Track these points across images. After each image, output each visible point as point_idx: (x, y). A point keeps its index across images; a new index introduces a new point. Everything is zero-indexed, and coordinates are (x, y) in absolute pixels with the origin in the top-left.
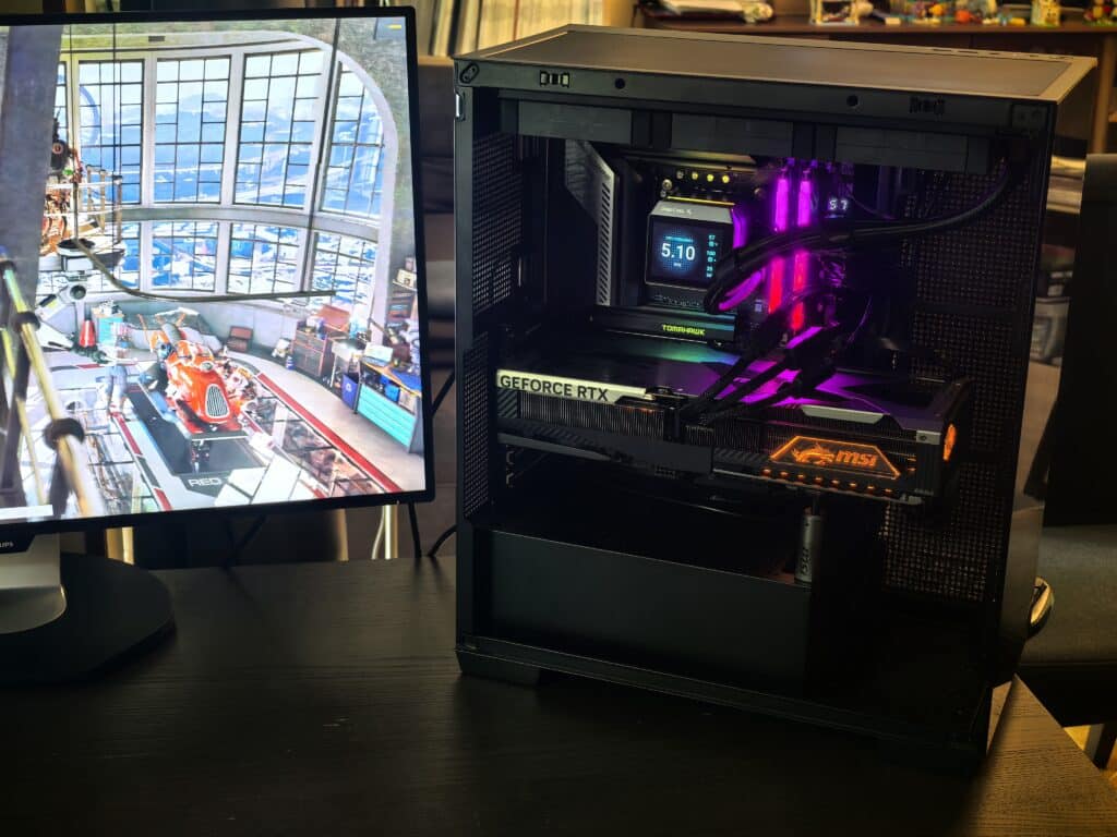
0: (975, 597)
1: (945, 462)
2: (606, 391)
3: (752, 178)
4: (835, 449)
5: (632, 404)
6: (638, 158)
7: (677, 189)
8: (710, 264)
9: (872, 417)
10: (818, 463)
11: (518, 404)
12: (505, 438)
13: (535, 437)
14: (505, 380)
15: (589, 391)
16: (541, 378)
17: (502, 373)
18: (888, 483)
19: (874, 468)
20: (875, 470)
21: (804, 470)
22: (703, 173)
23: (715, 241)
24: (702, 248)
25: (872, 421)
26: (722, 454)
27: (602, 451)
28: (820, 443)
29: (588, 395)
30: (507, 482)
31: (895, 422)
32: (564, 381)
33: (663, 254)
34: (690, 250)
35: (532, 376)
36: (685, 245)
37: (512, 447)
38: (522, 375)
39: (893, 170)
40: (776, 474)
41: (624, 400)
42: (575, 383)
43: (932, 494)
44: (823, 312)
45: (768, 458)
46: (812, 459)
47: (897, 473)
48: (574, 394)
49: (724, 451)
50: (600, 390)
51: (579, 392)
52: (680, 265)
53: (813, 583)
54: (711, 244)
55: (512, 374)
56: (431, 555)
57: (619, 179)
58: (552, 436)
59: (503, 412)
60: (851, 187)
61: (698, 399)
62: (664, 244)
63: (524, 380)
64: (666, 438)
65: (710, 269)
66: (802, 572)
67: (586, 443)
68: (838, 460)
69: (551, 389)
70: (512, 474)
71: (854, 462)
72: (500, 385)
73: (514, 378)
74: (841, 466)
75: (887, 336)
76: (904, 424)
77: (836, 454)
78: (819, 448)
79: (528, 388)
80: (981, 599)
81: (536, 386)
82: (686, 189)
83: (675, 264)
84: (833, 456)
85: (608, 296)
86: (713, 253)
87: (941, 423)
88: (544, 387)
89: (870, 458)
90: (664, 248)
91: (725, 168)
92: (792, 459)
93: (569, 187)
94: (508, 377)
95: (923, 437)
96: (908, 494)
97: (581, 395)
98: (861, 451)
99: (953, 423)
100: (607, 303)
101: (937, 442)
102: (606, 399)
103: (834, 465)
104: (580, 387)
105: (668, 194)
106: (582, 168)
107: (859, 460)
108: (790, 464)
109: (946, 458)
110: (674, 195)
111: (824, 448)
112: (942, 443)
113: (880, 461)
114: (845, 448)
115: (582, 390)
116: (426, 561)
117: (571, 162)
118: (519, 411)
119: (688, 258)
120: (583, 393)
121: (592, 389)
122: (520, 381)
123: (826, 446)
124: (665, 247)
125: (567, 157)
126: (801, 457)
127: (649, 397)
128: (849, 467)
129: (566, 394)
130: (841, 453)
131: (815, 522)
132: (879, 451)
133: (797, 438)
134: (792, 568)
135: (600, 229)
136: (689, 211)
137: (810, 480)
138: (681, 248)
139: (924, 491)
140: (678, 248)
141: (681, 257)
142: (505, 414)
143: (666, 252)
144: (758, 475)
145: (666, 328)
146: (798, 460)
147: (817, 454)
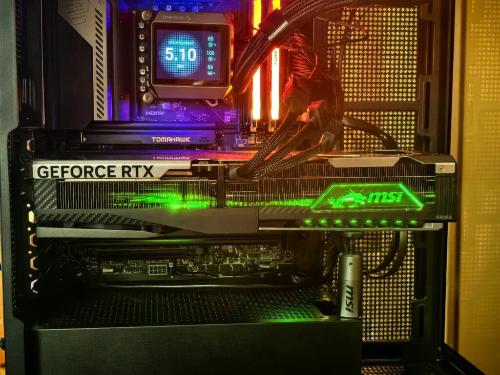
2: (151, 167)
4: (366, 192)
8: (211, 63)
10: (352, 206)
11: (57, 194)
12: (44, 232)
14: (42, 170)
15: (134, 170)
16: (83, 163)
17: (37, 164)
18: (414, 215)
19: (401, 203)
20: (402, 205)
21: (340, 216)
23: (214, 42)
24: (203, 48)
25: (392, 165)
28: (353, 188)
29: (133, 173)
32: (106, 163)
33: (167, 58)
34: (192, 53)
35: (71, 164)
36: (187, 48)
38: (60, 164)
40: (316, 223)
41: (170, 174)
42: (118, 164)
43: (451, 218)
46: (347, 204)
47: (420, 205)
48: (118, 175)
50: (145, 167)
51: (124, 172)
52: (182, 66)
54: (211, 45)
55: (49, 163)
59: (42, 204)
62: (168, 49)
63: (63, 168)
65: (210, 67)
68: (369, 201)
69: (94, 173)
70: (36, 281)
71: (384, 201)
72: (36, 177)
73: (52, 168)
74: (373, 205)
78: (353, 193)
79: (68, 177)
81: (76, 172)
83: (179, 66)
84: (364, 198)
85: (105, 111)
86: (212, 53)
88: (86, 172)
89: (396, 196)
90: (167, 53)
92: (329, 207)
94: (46, 168)
95: (442, 169)
96: (431, 222)
97: (126, 175)
98: (388, 190)
102: (152, 176)
104: (123, 167)
108: (330, 211)
111: (357, 192)
113: (404, 195)
115: (126, 169)
118: (58, 201)
119: (191, 60)
120: (128, 172)
121: (137, 167)
122: (59, 170)
123: (357, 190)
124: (168, 50)
126: (336, 204)
128: (381, 206)
129: (109, 176)
130: (372, 195)
132: (403, 188)
133: (332, 187)
136: (187, 18)
137: (346, 223)
138: (183, 50)
139: (444, 216)
140: (180, 51)
141: (183, 59)
142: (44, 207)
143: (169, 56)
144: (299, 227)
145: (155, 139)
146: (334, 207)
147: (351, 199)
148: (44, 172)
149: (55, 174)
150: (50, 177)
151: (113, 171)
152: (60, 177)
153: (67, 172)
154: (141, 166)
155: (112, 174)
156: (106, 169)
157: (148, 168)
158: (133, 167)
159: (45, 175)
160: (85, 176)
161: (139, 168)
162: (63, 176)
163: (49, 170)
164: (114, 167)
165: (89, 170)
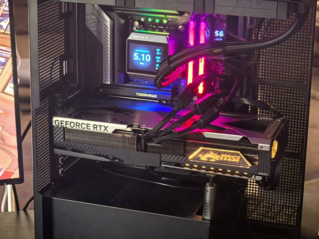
0: (292, 224)
1: (273, 159)
2: (107, 127)
3: (178, 21)
4: (220, 153)
5: (121, 133)
6: (121, 12)
7: (141, 26)
8: (158, 63)
9: (237, 138)
10: (212, 160)
11: (64, 134)
12: (57, 151)
13: (73, 150)
14: (57, 122)
15: (99, 127)
16: (75, 121)
17: (55, 119)
18: (246, 170)
19: (239, 163)
20: (239, 164)
21: (204, 164)
22: (154, 18)
23: (160, 52)
24: (154, 55)
25: (238, 140)
26: (165, 157)
27: (107, 157)
28: (213, 151)
29: (98, 128)
30: (60, 173)
31: (248, 140)
32: (86, 122)
33: (135, 58)
34: (148, 57)
35: (70, 120)
36: (145, 54)
37: (61, 156)
39: (245, 18)
40: (191, 166)
41: (116, 131)
42: (92, 123)
43: (267, 175)
44: (214, 86)
45: (188, 158)
46: (209, 158)
47: (250, 165)
48: (92, 129)
49: (166, 155)
50: (104, 126)
51: (94, 128)
52: (143, 64)
53: (211, 221)
54: (158, 53)
55: (60, 119)
56: (25, 210)
57: (112, 22)
58: (81, 149)
59: (56, 138)
60: (225, 25)
61: (152, 130)
63: (66, 122)
64: (138, 150)
65: (158, 65)
66: (206, 215)
67: (98, 153)
68: (221, 159)
69: (80, 126)
70: (62, 169)
71: (229, 160)
72: (54, 125)
73: (61, 121)
74: (223, 162)
75: (246, 98)
76: (253, 141)
77: (220, 156)
78: (212, 153)
79: (68, 126)
80: (295, 224)
81: (72, 125)
82: (145, 26)
83: (141, 63)
84: (219, 157)
85: (109, 79)
86: (159, 58)
87: (270, 141)
88: (77, 125)
91: (164, 16)
92: (199, 159)
93: (87, 26)
94: (59, 121)
95: (262, 147)
96: (256, 175)
97: (95, 129)
98: (232, 154)
99: (275, 140)
100: (109, 83)
101: (268, 149)
102: (107, 131)
103: (219, 162)
104: (94, 125)
105: (137, 29)
106: (94, 17)
107: (232, 159)
108: (199, 161)
109: (273, 156)
110: (140, 29)
111: (215, 153)
112: (271, 150)
113: (241, 159)
114: (224, 153)
115: (95, 126)
116: (22, 213)
117: (88, 14)
118: (64, 137)
119: (147, 60)
120: (96, 128)
121: (100, 126)
122: (64, 123)
123: (215, 152)
124: (135, 55)
125: (87, 11)
126: (204, 158)
127: (129, 129)
128: (227, 162)
129: (87, 129)
130: (223, 156)
131: (211, 189)
132: (241, 154)
133: (201, 148)
134: (200, 213)
135: (104, 46)
136: (146, 37)
137: (208, 169)
138: (143, 55)
139: (263, 173)
140: (142, 55)
141: (143, 59)
142: (57, 139)
143: (136, 57)
144: (183, 167)
145: (138, 94)
146: (202, 159)
147: (211, 156)
148: (58, 123)
149: (62, 125)
150: (60, 126)
151: (89, 127)
152: (65, 126)
153: (68, 124)
154: (102, 126)
155: (88, 128)
156: (86, 125)
157: (106, 127)
158: (99, 125)
159: (58, 124)
160: (76, 127)
161: (101, 127)
162: (66, 126)
163: (60, 122)
164: (90, 124)
165: (78, 124)
